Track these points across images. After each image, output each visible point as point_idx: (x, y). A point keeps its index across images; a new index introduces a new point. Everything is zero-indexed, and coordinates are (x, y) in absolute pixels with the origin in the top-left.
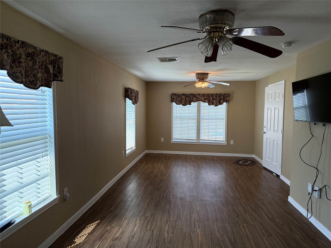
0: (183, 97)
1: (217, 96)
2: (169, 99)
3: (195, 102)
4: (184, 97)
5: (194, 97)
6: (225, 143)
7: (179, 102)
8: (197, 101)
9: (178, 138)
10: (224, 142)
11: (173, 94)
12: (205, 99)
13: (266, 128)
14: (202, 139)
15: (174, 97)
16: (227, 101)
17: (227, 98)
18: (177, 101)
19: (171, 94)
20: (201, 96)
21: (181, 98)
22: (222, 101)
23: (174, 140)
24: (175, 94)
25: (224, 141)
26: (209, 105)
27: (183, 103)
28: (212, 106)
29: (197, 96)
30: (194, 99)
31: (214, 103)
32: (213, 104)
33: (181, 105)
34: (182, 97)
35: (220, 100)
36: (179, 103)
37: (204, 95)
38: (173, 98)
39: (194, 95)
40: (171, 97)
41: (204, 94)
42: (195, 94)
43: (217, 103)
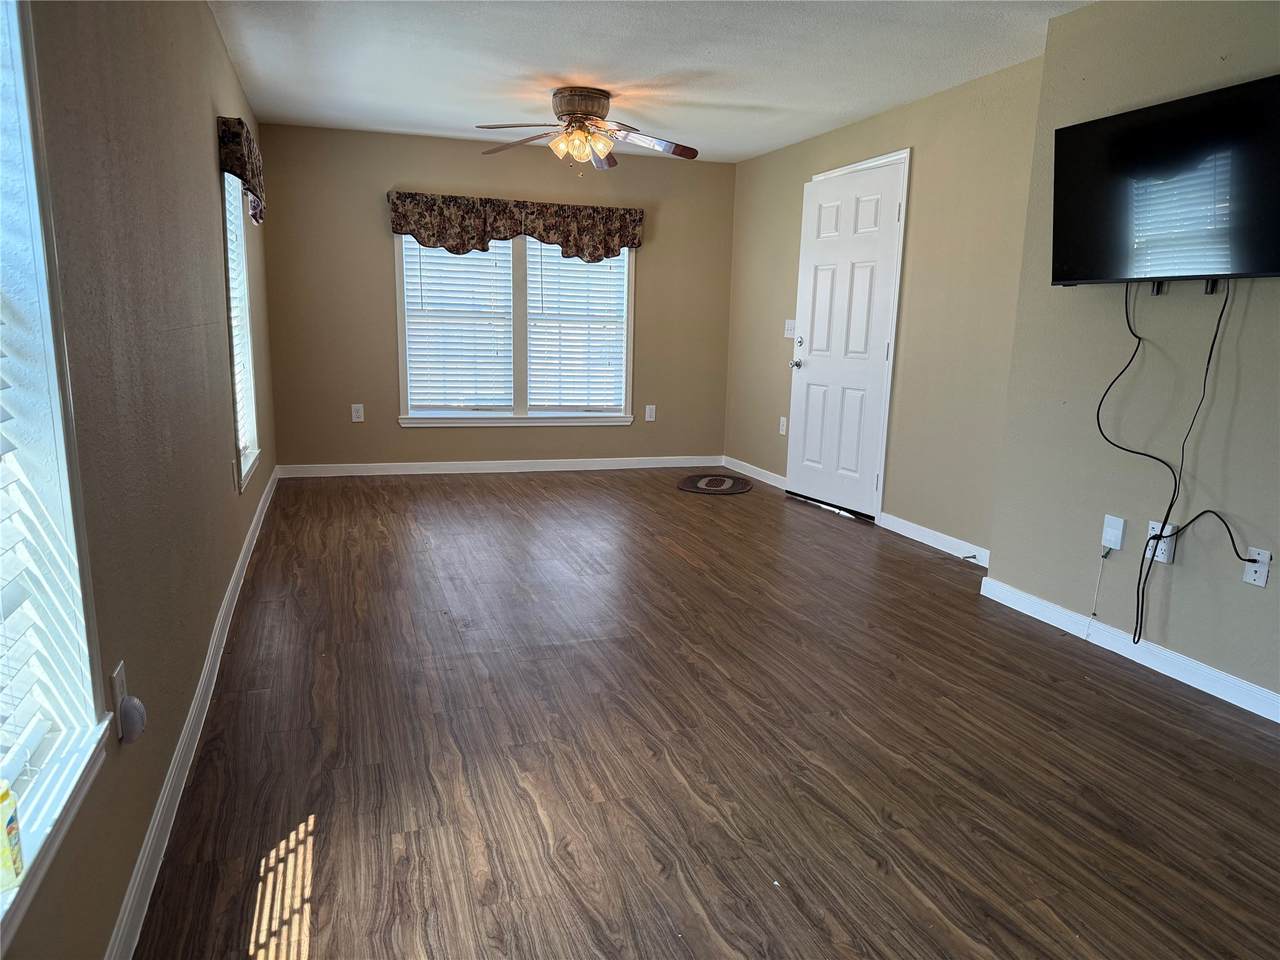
0: (451, 212)
1: (597, 217)
2: (382, 216)
3: (505, 239)
4: (453, 210)
5: (499, 214)
6: (624, 416)
7: (433, 235)
8: (514, 233)
9: (432, 404)
10: (622, 414)
11: (403, 196)
12: (547, 229)
13: (806, 344)
14: (533, 403)
15: (406, 211)
16: (634, 244)
17: (634, 228)
18: (422, 231)
19: (394, 196)
20: (532, 213)
21: (441, 214)
22: (617, 239)
23: (412, 414)
24: (412, 196)
25: (620, 411)
26: (566, 255)
27: (451, 242)
28: (577, 260)
29: (515, 210)
30: (499, 223)
31: (582, 250)
32: (579, 253)
33: (442, 252)
34: (446, 213)
35: (609, 234)
36: (432, 239)
37: (542, 209)
38: (405, 216)
39: (500, 207)
40: (395, 210)
41: (545, 206)
42: (506, 204)
43: (596, 248)
